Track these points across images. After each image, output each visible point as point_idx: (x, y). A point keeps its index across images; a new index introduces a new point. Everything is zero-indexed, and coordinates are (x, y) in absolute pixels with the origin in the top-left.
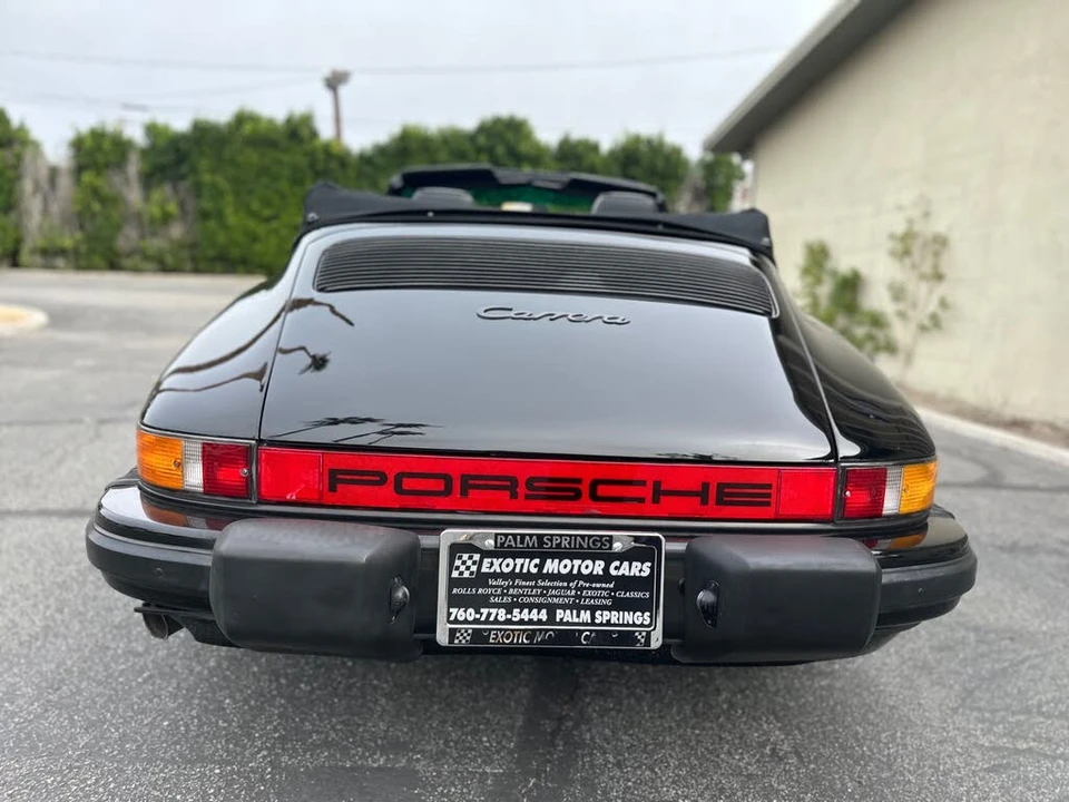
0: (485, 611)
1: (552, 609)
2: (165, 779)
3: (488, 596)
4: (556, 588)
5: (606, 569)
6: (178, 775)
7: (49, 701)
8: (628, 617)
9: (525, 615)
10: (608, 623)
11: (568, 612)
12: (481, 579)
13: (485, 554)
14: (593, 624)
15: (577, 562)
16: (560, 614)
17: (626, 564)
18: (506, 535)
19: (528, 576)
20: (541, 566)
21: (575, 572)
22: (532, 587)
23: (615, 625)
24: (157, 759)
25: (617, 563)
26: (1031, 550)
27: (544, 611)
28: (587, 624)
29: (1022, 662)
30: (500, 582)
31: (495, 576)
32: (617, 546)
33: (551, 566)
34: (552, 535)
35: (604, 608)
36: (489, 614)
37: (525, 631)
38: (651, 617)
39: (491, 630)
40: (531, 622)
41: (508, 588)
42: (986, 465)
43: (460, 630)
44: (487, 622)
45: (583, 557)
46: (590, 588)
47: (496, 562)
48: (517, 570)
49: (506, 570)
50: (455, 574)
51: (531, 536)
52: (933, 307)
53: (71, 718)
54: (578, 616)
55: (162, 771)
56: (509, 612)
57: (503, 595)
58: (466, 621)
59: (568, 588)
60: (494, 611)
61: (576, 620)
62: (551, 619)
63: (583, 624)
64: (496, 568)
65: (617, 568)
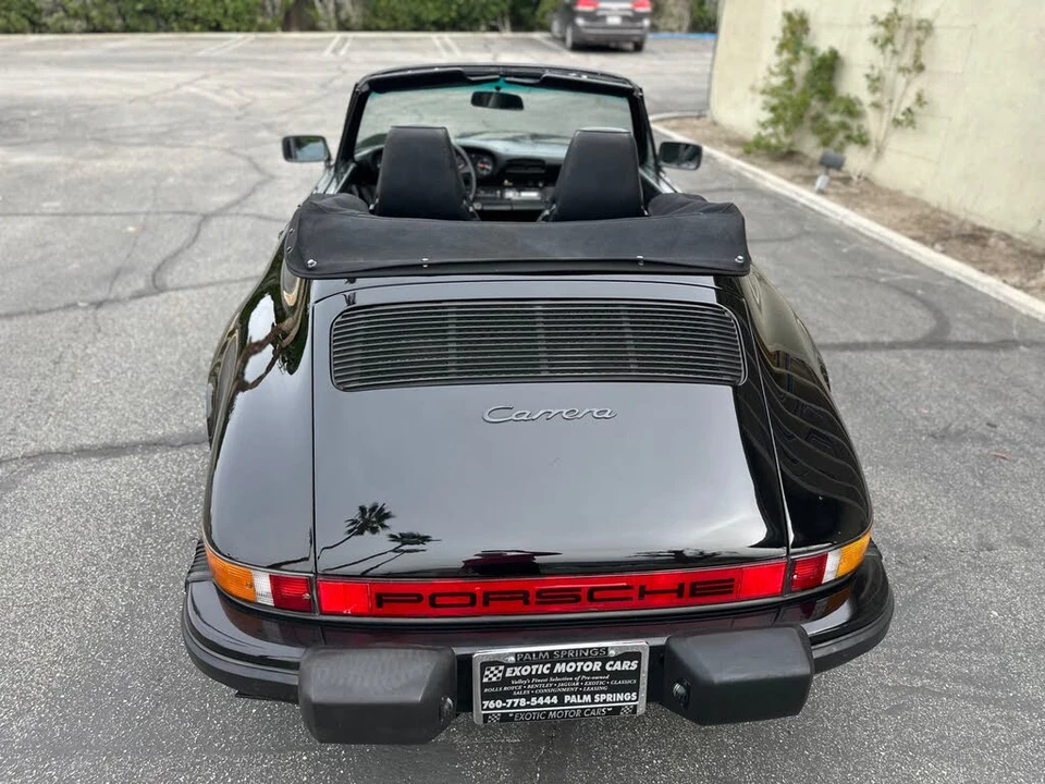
0: (510, 701)
1: (561, 697)
2: (268, 770)
3: (512, 691)
4: (564, 682)
5: (603, 667)
6: (276, 765)
7: (157, 694)
8: (620, 697)
9: (541, 701)
10: (605, 701)
11: (574, 696)
12: (506, 681)
13: (507, 665)
14: (593, 703)
15: (580, 664)
16: (567, 698)
17: (619, 663)
18: (524, 653)
19: (543, 676)
20: (552, 669)
21: (579, 670)
22: (546, 683)
23: (610, 702)
24: (256, 751)
25: (612, 663)
26: (959, 436)
27: (555, 697)
28: (589, 704)
29: (931, 586)
30: (520, 681)
31: (517, 678)
32: (612, 653)
33: (559, 668)
34: (560, 651)
35: (600, 692)
36: (513, 703)
37: (541, 712)
38: (637, 695)
39: (514, 713)
40: (545, 705)
41: (527, 685)
42: (937, 313)
43: (491, 714)
44: (512, 707)
45: (585, 661)
46: (591, 680)
47: (517, 669)
48: (534, 673)
49: (524, 673)
50: (485, 680)
51: (544, 652)
52: (909, 101)
53: (179, 712)
54: (581, 698)
55: (263, 761)
56: (529, 698)
57: (523, 689)
58: (495, 708)
59: (574, 681)
60: (517, 701)
61: (579, 701)
62: (561, 702)
63: (585, 704)
64: (517, 673)
65: (611, 666)
